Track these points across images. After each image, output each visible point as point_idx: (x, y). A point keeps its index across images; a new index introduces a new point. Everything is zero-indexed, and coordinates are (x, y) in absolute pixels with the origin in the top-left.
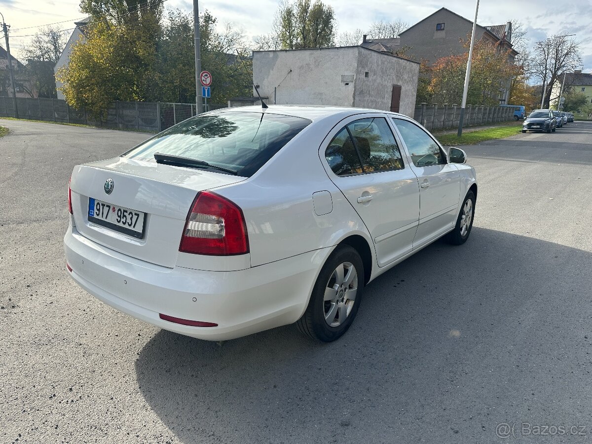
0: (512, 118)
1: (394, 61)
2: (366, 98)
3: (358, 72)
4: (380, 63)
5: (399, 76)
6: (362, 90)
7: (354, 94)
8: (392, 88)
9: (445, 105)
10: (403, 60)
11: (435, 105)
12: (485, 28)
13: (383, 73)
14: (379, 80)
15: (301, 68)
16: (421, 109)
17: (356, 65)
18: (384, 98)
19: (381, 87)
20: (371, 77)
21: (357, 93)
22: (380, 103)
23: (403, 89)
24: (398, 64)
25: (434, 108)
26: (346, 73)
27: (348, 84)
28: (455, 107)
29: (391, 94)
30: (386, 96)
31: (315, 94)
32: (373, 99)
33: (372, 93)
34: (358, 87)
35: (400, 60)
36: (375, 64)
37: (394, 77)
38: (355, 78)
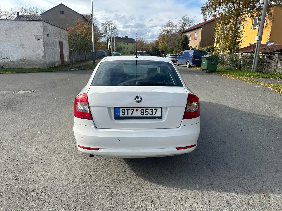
0: (101, 56)
1: (58, 29)
2: (50, 47)
3: (44, 34)
4: (52, 30)
5: (61, 37)
6: (47, 44)
7: (44, 45)
8: (59, 42)
9: (79, 50)
10: (61, 29)
11: (75, 50)
12: (82, 15)
13: (54, 35)
14: (53, 38)
15: (6, 30)
16: (71, 53)
17: (42, 30)
18: (57, 47)
19: (55, 42)
20: (50, 37)
21: (45, 45)
22: (56, 50)
23: (63, 42)
24: (60, 30)
25: (75, 52)
26: (37, 34)
27: (39, 40)
28: (83, 51)
29: (59, 45)
30: (57, 46)
31: (18, 45)
32: (52, 47)
33: (52, 45)
34: (45, 42)
35: (60, 29)
36: (51, 30)
37: (59, 37)
38: (43, 37)
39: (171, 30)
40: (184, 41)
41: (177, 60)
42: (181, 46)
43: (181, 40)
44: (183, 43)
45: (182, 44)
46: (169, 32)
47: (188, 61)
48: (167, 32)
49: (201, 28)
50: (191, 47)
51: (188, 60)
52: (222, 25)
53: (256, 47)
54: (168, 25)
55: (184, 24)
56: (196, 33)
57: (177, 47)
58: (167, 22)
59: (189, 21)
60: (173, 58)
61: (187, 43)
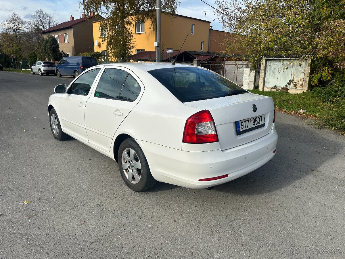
39: (20, 28)
40: (53, 44)
41: (57, 70)
42: (49, 50)
43: (48, 42)
44: (52, 46)
45: (50, 48)
46: (16, 30)
47: (77, 71)
48: (14, 31)
49: (72, 28)
50: (63, 52)
51: (76, 69)
52: (109, 27)
53: (157, 54)
54: (13, 21)
55: (41, 20)
56: (66, 34)
57: (44, 52)
58: (11, 16)
59: (48, 17)
60: (48, 66)
61: (57, 46)
